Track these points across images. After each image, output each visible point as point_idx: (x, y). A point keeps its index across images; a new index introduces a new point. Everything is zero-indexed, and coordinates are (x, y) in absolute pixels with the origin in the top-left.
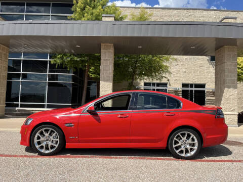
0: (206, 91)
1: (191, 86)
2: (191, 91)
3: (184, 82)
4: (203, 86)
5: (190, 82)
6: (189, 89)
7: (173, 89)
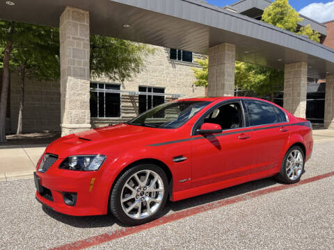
0: (166, 96)
1: (150, 90)
2: (150, 97)
3: (141, 84)
4: (162, 90)
5: (148, 84)
6: (147, 93)
7: (128, 94)
